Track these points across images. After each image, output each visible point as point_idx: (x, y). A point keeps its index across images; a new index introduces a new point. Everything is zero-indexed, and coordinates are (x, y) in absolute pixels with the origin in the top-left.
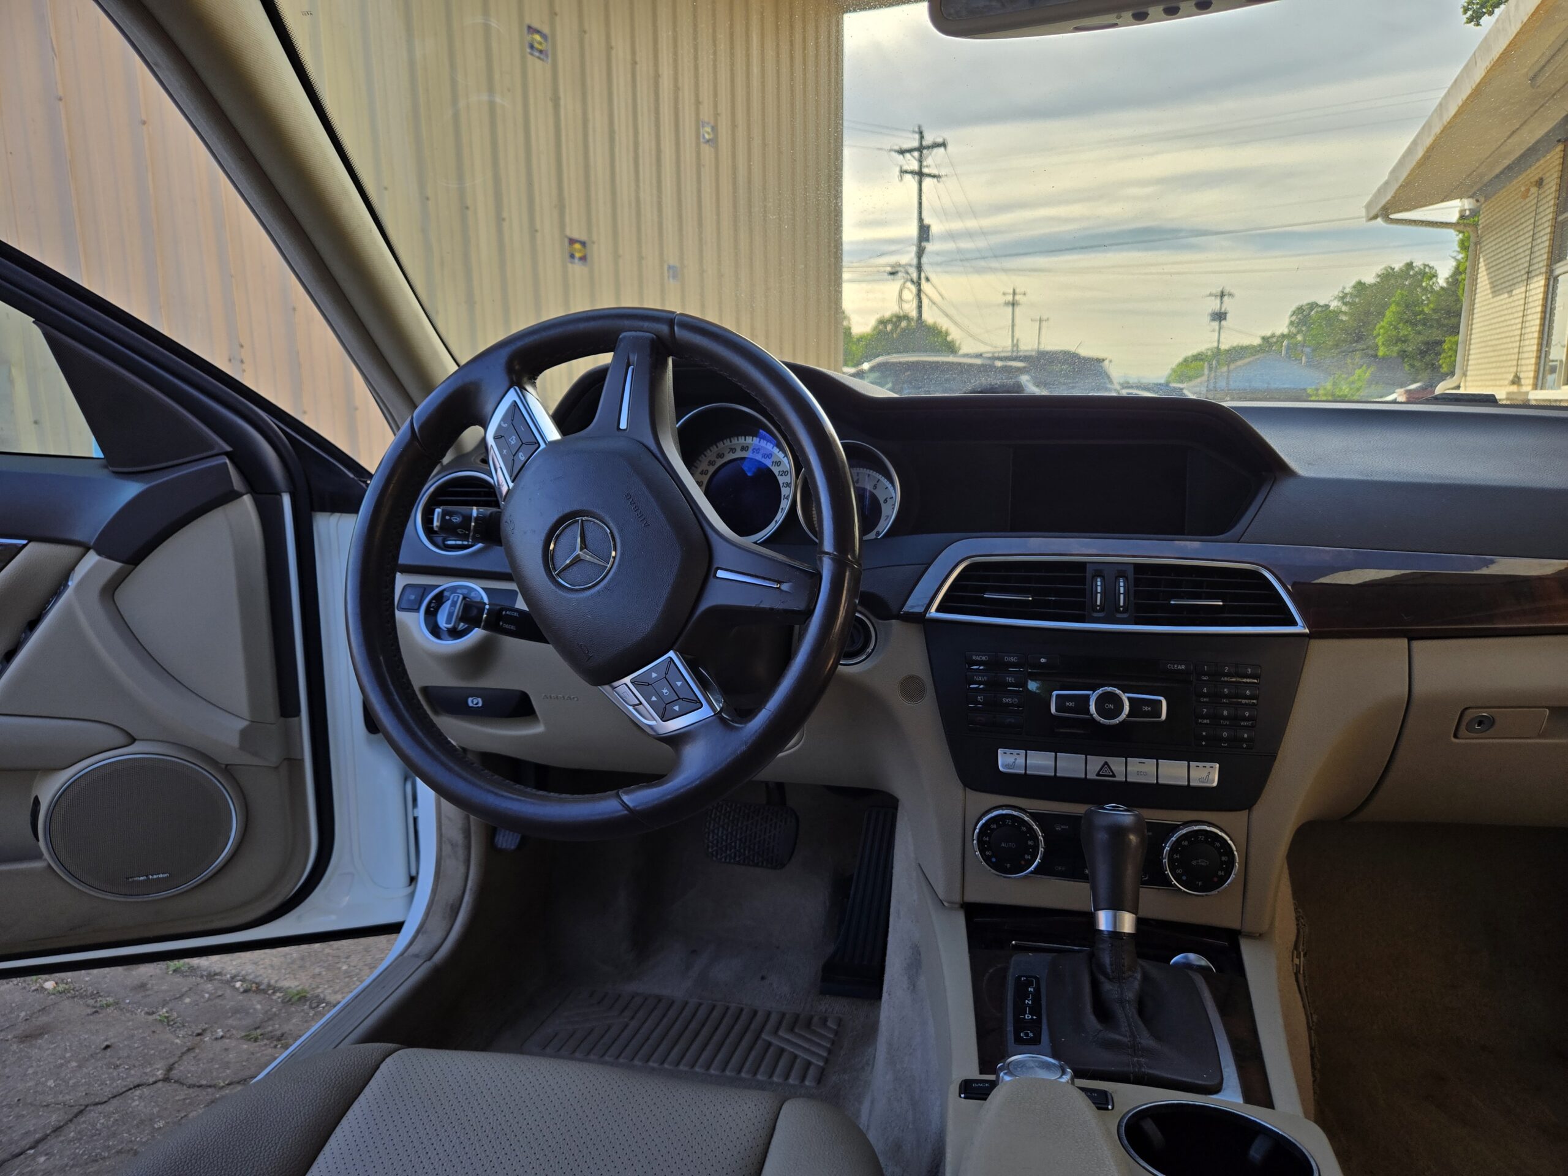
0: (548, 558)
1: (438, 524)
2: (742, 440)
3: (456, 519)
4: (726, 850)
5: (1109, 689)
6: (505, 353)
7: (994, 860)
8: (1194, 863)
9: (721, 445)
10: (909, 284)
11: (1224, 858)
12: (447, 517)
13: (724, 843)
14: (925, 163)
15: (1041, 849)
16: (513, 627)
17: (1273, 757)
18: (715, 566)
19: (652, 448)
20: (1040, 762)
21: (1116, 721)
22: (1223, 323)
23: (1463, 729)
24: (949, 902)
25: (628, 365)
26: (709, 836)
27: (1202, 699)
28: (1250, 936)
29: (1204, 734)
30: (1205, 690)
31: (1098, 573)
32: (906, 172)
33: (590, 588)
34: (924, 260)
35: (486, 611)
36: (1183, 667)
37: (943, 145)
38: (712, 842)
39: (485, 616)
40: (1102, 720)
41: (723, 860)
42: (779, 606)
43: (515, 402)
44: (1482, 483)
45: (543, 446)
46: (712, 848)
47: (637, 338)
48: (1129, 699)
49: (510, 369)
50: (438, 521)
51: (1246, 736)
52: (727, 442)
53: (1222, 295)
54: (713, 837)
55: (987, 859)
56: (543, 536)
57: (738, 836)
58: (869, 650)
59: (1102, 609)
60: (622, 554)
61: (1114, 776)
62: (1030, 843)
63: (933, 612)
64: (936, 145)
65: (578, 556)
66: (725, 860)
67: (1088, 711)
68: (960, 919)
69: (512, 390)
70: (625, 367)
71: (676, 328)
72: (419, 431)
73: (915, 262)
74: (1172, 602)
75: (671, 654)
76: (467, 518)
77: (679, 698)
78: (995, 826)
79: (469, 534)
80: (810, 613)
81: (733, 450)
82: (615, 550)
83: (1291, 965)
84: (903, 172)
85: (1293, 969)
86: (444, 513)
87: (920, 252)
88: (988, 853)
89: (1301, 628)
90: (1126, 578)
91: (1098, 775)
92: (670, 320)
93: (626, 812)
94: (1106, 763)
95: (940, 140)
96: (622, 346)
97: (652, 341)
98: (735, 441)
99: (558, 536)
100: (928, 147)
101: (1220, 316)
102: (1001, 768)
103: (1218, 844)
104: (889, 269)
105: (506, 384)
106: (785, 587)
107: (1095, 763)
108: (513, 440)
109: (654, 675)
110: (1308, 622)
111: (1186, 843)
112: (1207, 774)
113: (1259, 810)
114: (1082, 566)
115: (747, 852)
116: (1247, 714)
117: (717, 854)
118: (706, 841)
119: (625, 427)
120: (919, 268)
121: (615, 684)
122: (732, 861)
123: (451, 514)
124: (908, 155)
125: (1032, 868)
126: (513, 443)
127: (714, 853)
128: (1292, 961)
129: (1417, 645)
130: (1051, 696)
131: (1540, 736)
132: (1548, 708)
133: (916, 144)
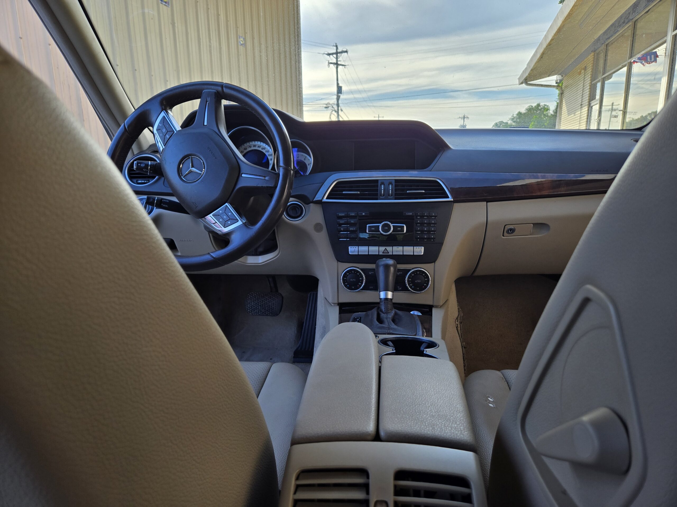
0: (179, 171)
1: (136, 167)
2: (253, 143)
3: (143, 165)
4: (255, 310)
5: (386, 222)
6: (159, 99)
7: (348, 286)
8: (416, 281)
9: (245, 145)
10: (334, 112)
11: (426, 279)
12: (139, 165)
13: (254, 308)
14: (339, 60)
15: (364, 281)
16: (167, 206)
17: (442, 244)
18: (241, 172)
19: (217, 132)
20: (363, 250)
21: (389, 233)
23: (505, 233)
24: (333, 304)
25: (207, 102)
26: (248, 305)
27: (418, 225)
28: (437, 307)
29: (418, 237)
30: (419, 221)
31: (383, 183)
32: (331, 63)
33: (196, 181)
34: (340, 102)
35: (156, 200)
36: (411, 214)
37: (346, 52)
38: (249, 308)
39: (155, 202)
40: (384, 233)
41: (254, 314)
42: (265, 185)
43: (164, 116)
45: (175, 132)
46: (249, 309)
47: (210, 92)
48: (393, 226)
49: (161, 103)
50: (135, 166)
51: (432, 237)
52: (248, 144)
53: (464, 117)
54: (250, 305)
55: (346, 286)
56: (177, 164)
57: (260, 305)
58: (303, 216)
59: (384, 196)
60: (207, 171)
61: (388, 253)
62: (361, 279)
63: (325, 200)
64: (342, 52)
65: (191, 170)
66: (255, 314)
67: (379, 231)
68: (337, 308)
69: (163, 112)
70: (205, 102)
71: (224, 88)
72: (128, 128)
73: (336, 102)
74: (407, 192)
75: (227, 204)
76: (148, 165)
77: (230, 219)
78: (348, 274)
79: (148, 171)
80: (275, 187)
81: (250, 147)
82: (204, 169)
83: (455, 324)
85: (456, 325)
86: (138, 163)
87: (338, 98)
88: (346, 284)
89: (450, 199)
90: (392, 184)
91: (383, 253)
92: (222, 85)
93: (213, 259)
94: (386, 249)
95: (345, 50)
96: (204, 95)
97: (215, 92)
98: (251, 143)
99: (183, 163)
100: (340, 53)
102: (350, 253)
103: (424, 275)
104: (325, 106)
105: (160, 110)
106: (267, 178)
107: (382, 249)
108: (164, 130)
109: (221, 212)
110: (453, 197)
111: (413, 275)
112: (420, 250)
113: (437, 262)
114: (377, 181)
115: (263, 310)
116: (433, 229)
117: (251, 312)
118: (247, 307)
119: (206, 124)
120: (338, 105)
121: (206, 217)
122: (258, 314)
123: (141, 163)
124: (331, 56)
125: (361, 288)
126: (164, 131)
127: (250, 312)
128: (455, 322)
129: (489, 204)
130: (366, 227)
131: (531, 235)
132: (532, 224)
133: (335, 51)
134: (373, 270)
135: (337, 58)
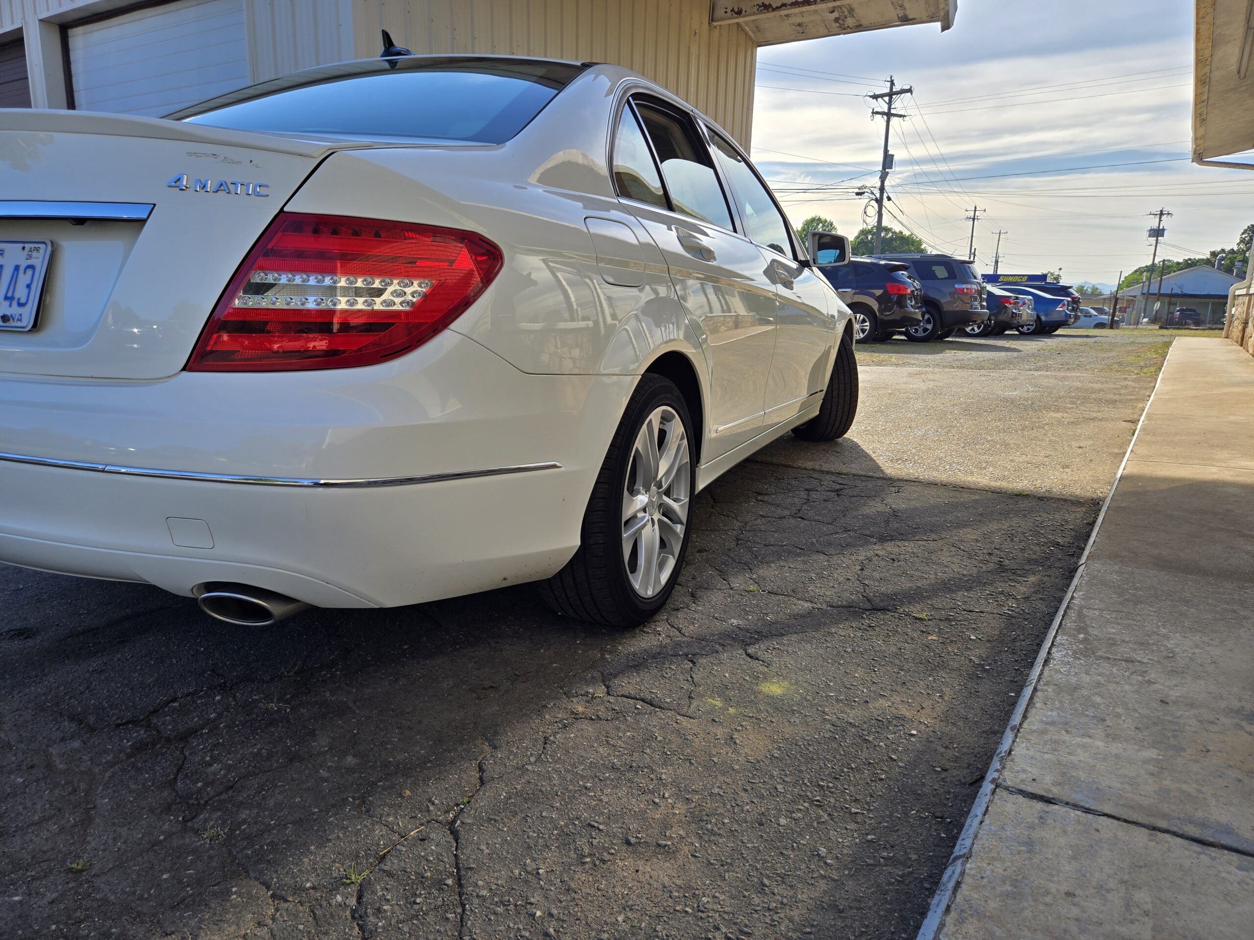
10: (874, 203)
14: (892, 107)
22: (1159, 238)
32: (877, 113)
34: (886, 183)
37: (910, 91)
53: (1162, 214)
64: (903, 91)
73: (879, 184)
84: (874, 113)
87: (883, 178)
95: (907, 87)
100: (897, 93)
101: (1157, 233)
104: (857, 190)
120: (882, 189)
124: (879, 99)
133: (887, 91)
135: (890, 104)
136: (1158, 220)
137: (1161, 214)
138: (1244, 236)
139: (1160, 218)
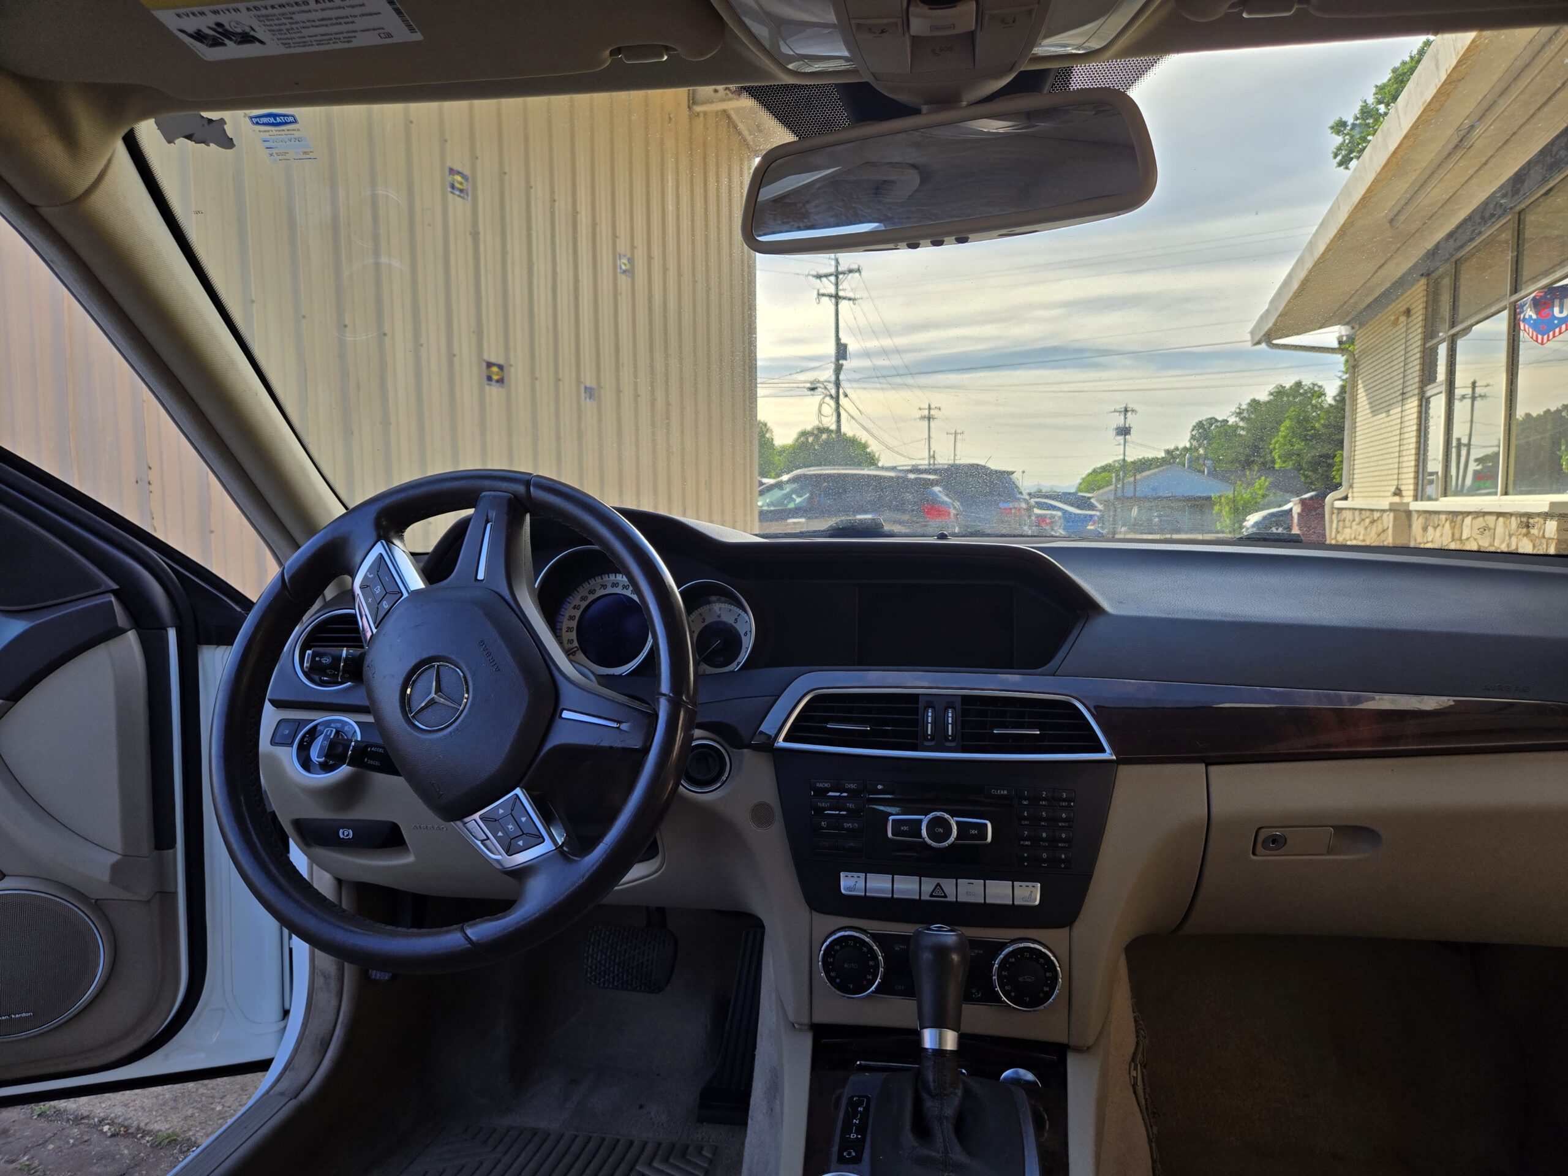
0: (405, 702)
1: (308, 665)
2: (612, 577)
3: (326, 660)
4: (605, 974)
5: (938, 814)
6: (375, 509)
7: (838, 980)
8: (1021, 979)
9: (592, 582)
10: (828, 399)
11: (1048, 974)
12: (317, 659)
13: (603, 968)
14: (840, 287)
15: (881, 969)
16: (377, 763)
17: (1088, 876)
18: (561, 707)
19: (507, 598)
20: (879, 884)
21: (946, 844)
22: (1127, 437)
23: (1259, 847)
24: (798, 1024)
25: (487, 522)
26: (587, 961)
27: (1023, 823)
28: (1078, 1050)
29: (1026, 855)
30: (1026, 814)
31: (929, 705)
32: (823, 295)
33: (442, 729)
34: (841, 377)
35: (351, 748)
36: (1006, 792)
37: (859, 270)
38: (591, 967)
39: (350, 752)
40: (934, 844)
41: (602, 985)
42: (618, 744)
43: (381, 554)
44: (1269, 621)
45: (405, 595)
46: (591, 973)
47: (495, 497)
48: (958, 823)
49: (378, 525)
50: (307, 662)
51: (1063, 856)
52: (598, 580)
54: (592, 962)
55: (831, 980)
56: (401, 680)
57: (617, 960)
58: (724, 778)
59: (932, 739)
60: (474, 698)
61: (945, 896)
62: (871, 963)
63: (780, 743)
64: (851, 271)
65: (433, 699)
66: (604, 984)
67: (920, 836)
68: (806, 1042)
69: (379, 543)
70: (484, 523)
71: (532, 488)
72: (289, 581)
73: (833, 378)
74: (995, 732)
75: (518, 791)
76: (338, 658)
77: (523, 834)
78: (838, 947)
79: (338, 674)
80: (646, 750)
81: (604, 587)
82: (468, 692)
83: (1128, 1078)
84: (820, 295)
85: (1130, 1081)
86: (314, 655)
87: (838, 369)
88: (832, 974)
89: (1108, 755)
90: (954, 708)
91: (931, 896)
92: (527, 481)
93: (469, 946)
94: (938, 885)
95: (855, 267)
96: (482, 504)
97: (510, 498)
98: (606, 578)
99: (414, 682)
100: (843, 273)
101: (1124, 431)
102: (843, 891)
103: (1042, 961)
104: (809, 385)
105: (374, 538)
106: (624, 726)
107: (929, 885)
108: (378, 590)
109: (501, 811)
110: (1115, 751)
111: (1013, 960)
112: (1030, 894)
113: (1079, 926)
114: (916, 696)
115: (625, 976)
116: (1064, 836)
117: (595, 979)
118: (585, 967)
119: (482, 578)
120: (838, 384)
121: (467, 819)
122: (611, 986)
123: (321, 655)
124: (824, 279)
125: (873, 988)
126: (377, 592)
127: (593, 978)
128: (1130, 1072)
129: (1212, 769)
130: (887, 820)
131: (1329, 853)
132: (1331, 827)
133: (832, 270)
134: (905, 939)
135: (837, 285)
136: (1122, 417)
137: (1126, 411)
138: (1194, 433)
139: (1125, 415)
